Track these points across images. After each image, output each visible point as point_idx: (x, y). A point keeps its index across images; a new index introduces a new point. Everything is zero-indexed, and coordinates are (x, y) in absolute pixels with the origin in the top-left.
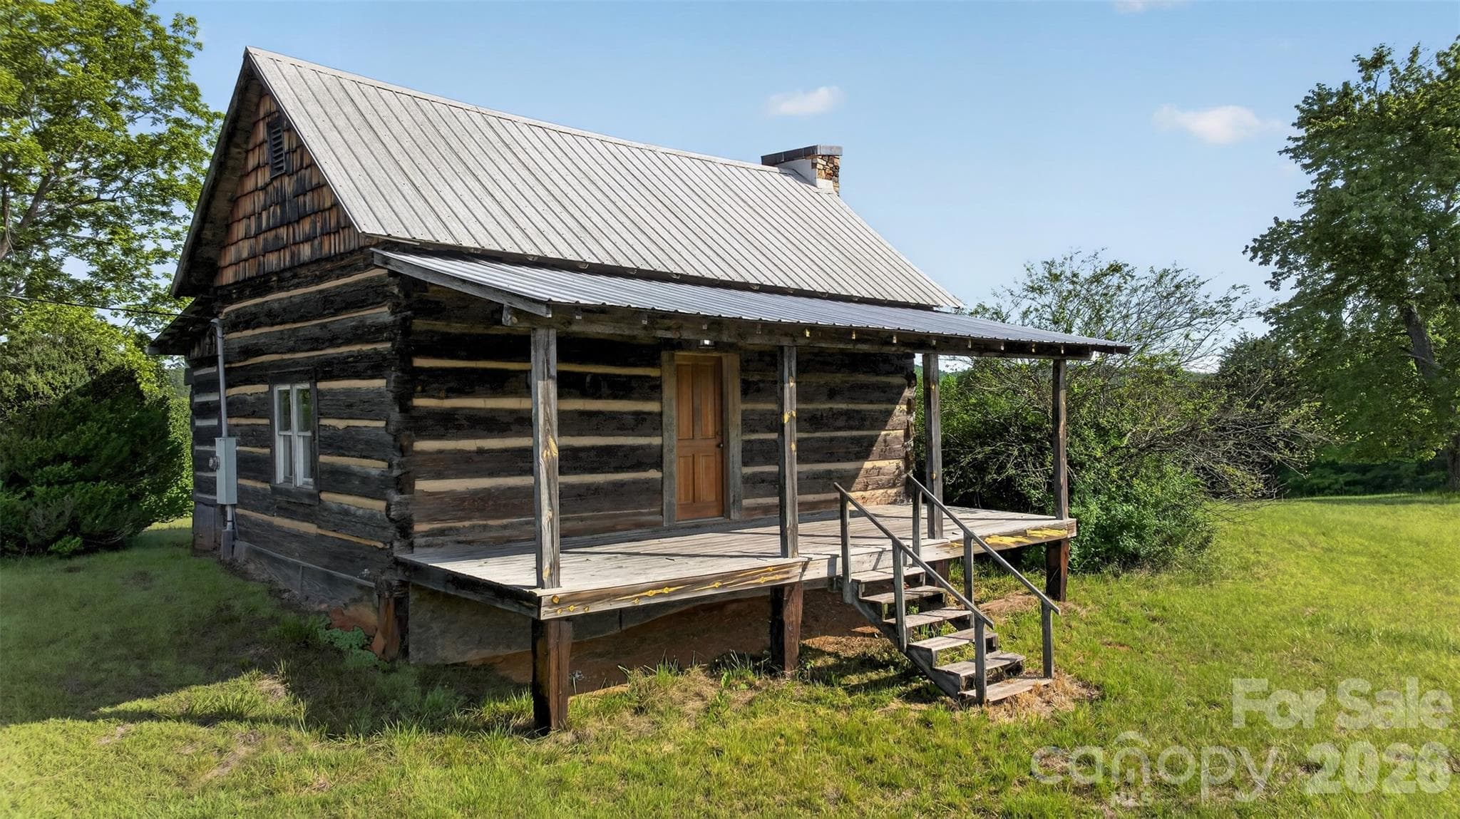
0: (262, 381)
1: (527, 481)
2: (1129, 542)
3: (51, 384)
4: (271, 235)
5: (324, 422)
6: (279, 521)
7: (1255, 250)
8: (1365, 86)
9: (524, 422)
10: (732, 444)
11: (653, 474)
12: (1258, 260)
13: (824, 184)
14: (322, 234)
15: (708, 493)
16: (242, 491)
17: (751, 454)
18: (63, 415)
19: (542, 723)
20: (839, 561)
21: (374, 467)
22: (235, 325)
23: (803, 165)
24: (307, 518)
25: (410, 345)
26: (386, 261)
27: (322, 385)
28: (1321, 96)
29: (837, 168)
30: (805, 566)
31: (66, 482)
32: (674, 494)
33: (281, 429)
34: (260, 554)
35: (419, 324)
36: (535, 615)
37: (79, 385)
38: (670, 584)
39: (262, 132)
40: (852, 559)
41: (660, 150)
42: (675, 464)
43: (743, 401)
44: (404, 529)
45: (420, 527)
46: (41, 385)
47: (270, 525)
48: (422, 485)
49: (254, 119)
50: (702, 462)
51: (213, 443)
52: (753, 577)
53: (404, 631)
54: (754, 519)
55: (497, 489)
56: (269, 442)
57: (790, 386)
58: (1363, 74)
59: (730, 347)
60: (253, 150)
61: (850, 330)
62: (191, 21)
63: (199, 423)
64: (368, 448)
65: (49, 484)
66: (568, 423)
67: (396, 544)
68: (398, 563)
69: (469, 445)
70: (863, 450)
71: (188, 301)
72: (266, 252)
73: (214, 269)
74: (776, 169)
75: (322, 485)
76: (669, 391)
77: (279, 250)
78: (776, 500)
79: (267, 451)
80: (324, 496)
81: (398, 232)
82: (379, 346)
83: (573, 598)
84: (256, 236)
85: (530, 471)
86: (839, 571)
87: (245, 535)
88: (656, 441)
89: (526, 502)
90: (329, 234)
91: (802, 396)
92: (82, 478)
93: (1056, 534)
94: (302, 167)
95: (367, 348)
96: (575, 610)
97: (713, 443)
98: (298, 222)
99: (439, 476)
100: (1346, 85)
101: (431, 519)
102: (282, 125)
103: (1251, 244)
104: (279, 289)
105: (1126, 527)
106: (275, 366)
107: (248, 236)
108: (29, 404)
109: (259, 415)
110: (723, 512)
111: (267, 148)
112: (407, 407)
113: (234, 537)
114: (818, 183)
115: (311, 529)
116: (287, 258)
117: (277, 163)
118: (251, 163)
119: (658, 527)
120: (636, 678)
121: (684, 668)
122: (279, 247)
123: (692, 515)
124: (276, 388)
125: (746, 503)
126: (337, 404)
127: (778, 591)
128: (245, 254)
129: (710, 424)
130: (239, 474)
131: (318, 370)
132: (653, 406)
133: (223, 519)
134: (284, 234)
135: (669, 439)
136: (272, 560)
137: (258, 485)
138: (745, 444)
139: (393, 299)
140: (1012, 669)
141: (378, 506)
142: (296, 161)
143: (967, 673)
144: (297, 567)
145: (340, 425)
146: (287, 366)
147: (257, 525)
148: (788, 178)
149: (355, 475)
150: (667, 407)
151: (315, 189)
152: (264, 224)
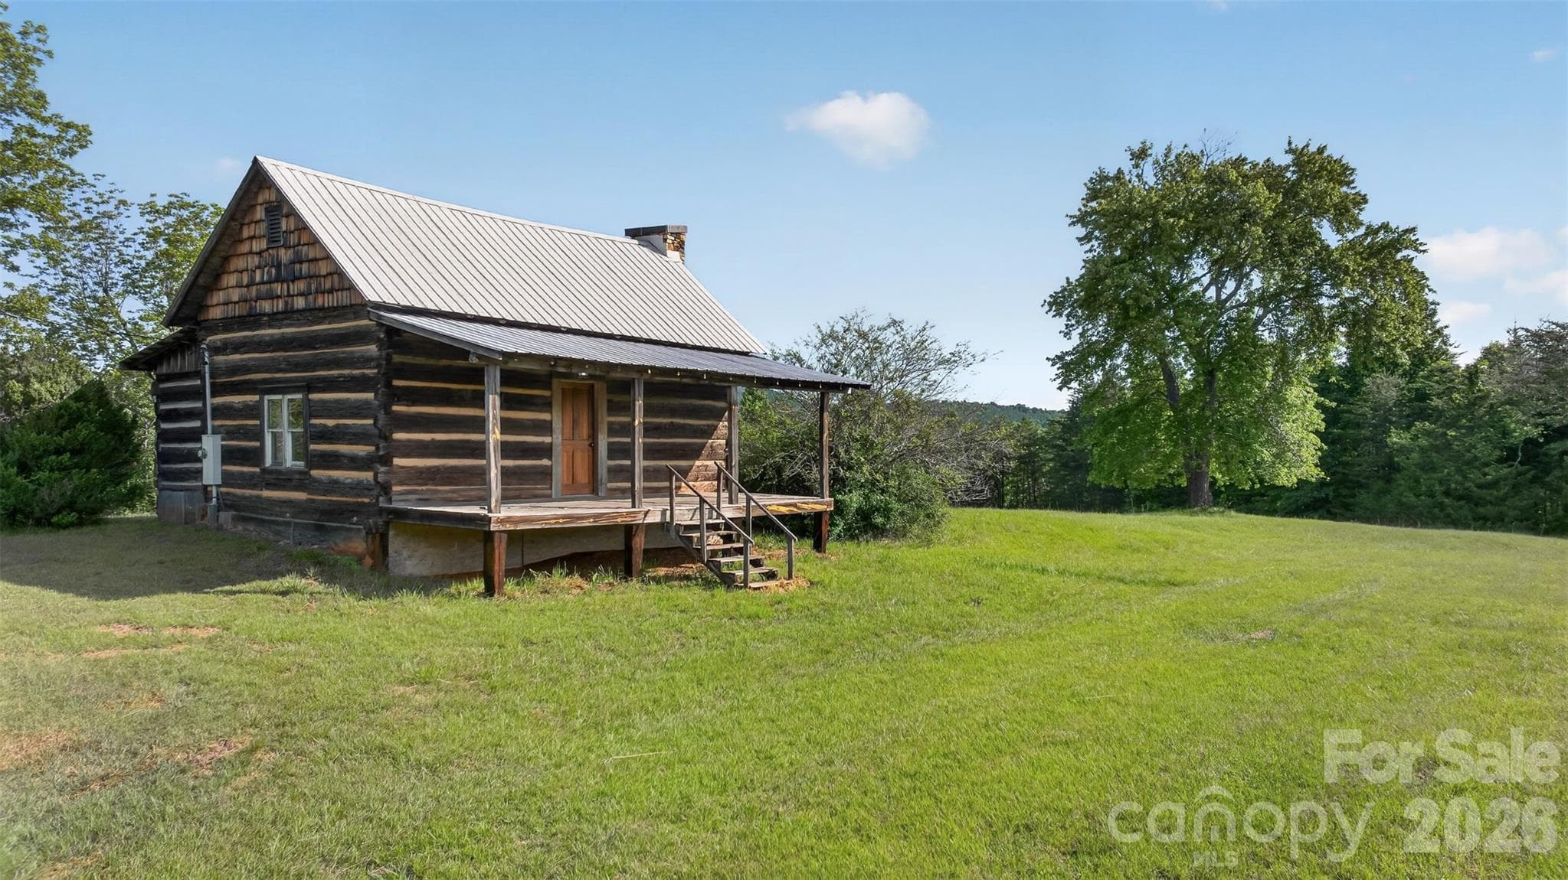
0: (253, 392)
2: (879, 520)
3: (50, 392)
4: (263, 288)
5: (314, 421)
6: (266, 493)
7: (1051, 304)
8: (1135, 172)
9: (478, 425)
10: (600, 442)
11: (545, 462)
12: (1052, 313)
13: (673, 255)
14: (317, 292)
15: (583, 477)
16: (225, 474)
17: (615, 451)
18: (63, 416)
19: (490, 591)
20: (668, 513)
21: (361, 450)
22: (216, 350)
23: (657, 239)
24: (297, 488)
25: (393, 371)
26: (380, 317)
27: (314, 396)
28: (1103, 178)
29: (683, 242)
30: (646, 513)
31: (65, 468)
32: (559, 473)
33: (269, 428)
34: (244, 519)
35: (397, 359)
36: (487, 529)
37: (71, 393)
38: (564, 517)
39: (260, 213)
40: (676, 512)
41: (546, 227)
42: (557, 451)
43: (609, 415)
44: (385, 489)
45: (395, 488)
46: (43, 393)
47: (258, 497)
48: (397, 461)
49: (253, 203)
50: (579, 456)
51: (199, 440)
52: (614, 518)
53: (385, 552)
54: (616, 494)
55: (443, 466)
56: (259, 436)
57: (639, 403)
58: (1133, 162)
59: (600, 378)
60: (249, 224)
61: (676, 370)
62: (40, 29)
63: (164, 426)
64: (358, 437)
65: (52, 470)
66: (507, 426)
67: (381, 499)
68: (381, 511)
69: (427, 437)
70: (695, 453)
71: (177, 329)
72: (258, 298)
73: (203, 307)
74: (636, 242)
75: (311, 465)
76: (557, 404)
77: (273, 299)
78: (629, 485)
79: (257, 444)
80: (314, 473)
81: (389, 300)
82: (366, 371)
83: (507, 521)
84: (247, 286)
85: (483, 456)
86: (668, 519)
87: (229, 507)
88: (548, 440)
89: (481, 474)
90: (323, 293)
91: (648, 411)
92: (77, 466)
93: (820, 508)
94: (299, 244)
95: (356, 372)
96: (509, 527)
97: (587, 443)
98: (293, 281)
99: (408, 457)
100: (1120, 171)
101: (402, 484)
102: (281, 211)
103: (1049, 299)
104: (271, 327)
105: (878, 510)
106: (265, 381)
107: (239, 286)
108: (36, 406)
109: (247, 418)
110: (594, 490)
111: (264, 225)
112: (388, 411)
113: (219, 509)
114: (669, 253)
115: (301, 496)
116: (280, 305)
117: (274, 237)
118: (246, 234)
119: (548, 498)
120: (540, 578)
121: (570, 573)
122: (272, 297)
123: (573, 492)
124: (267, 397)
125: (610, 485)
126: (328, 409)
127: (629, 531)
128: (235, 298)
129: (584, 430)
130: (224, 462)
131: (310, 387)
132: (546, 416)
133: (207, 497)
134: (278, 288)
135: (556, 439)
136: (261, 522)
137: (245, 469)
138: (610, 444)
139: (378, 341)
140: (771, 575)
141: (367, 476)
142: (293, 239)
143: (740, 573)
144: (288, 524)
145: (331, 423)
146: (279, 381)
147: (244, 498)
148: (645, 249)
149: (344, 456)
150: (556, 417)
151: (315, 260)
152: (258, 279)
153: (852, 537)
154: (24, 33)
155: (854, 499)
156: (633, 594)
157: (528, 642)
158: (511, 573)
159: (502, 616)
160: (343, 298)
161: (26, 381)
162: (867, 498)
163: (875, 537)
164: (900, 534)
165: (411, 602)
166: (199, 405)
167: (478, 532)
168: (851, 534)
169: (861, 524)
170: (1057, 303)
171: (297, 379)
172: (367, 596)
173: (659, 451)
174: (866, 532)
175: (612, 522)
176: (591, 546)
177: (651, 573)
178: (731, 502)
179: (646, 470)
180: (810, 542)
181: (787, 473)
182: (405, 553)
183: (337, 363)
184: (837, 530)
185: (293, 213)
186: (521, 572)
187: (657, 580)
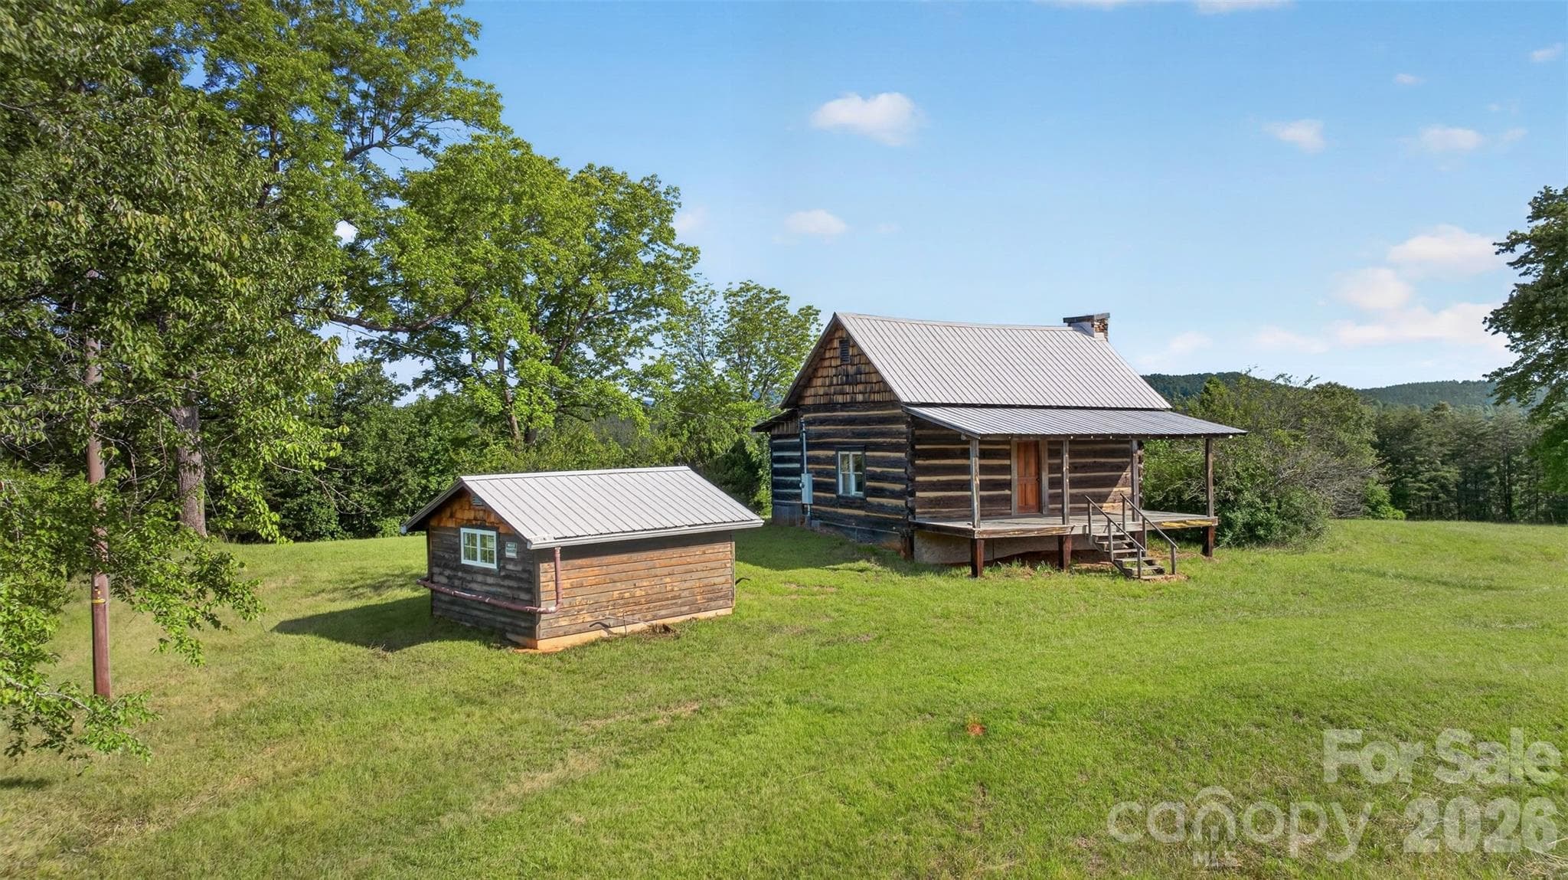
0: (832, 449)
1: (969, 493)
2: (1262, 532)
4: (838, 387)
5: (869, 468)
6: (842, 510)
9: (966, 470)
10: (1043, 478)
11: (1007, 492)
13: (1098, 335)
14: (870, 392)
15: (1032, 502)
16: (815, 497)
17: (1052, 483)
19: (975, 574)
20: (1087, 527)
21: (898, 487)
22: (809, 423)
23: (1087, 325)
24: (859, 508)
25: (916, 440)
26: (908, 408)
27: (867, 454)
29: (1106, 326)
30: (1072, 528)
32: (1016, 499)
33: (841, 470)
34: (827, 525)
35: (917, 432)
36: (972, 537)
38: (1018, 530)
39: (836, 344)
40: (1092, 527)
42: (1015, 484)
43: (1048, 461)
44: (912, 511)
45: (917, 511)
47: (837, 512)
48: (918, 494)
49: (833, 338)
50: (1029, 488)
51: (799, 476)
52: (1051, 531)
53: (912, 549)
54: (1053, 513)
55: (946, 497)
56: (835, 475)
57: (1066, 456)
60: (830, 350)
63: (775, 466)
64: (896, 479)
66: (984, 469)
67: (909, 516)
68: (910, 523)
69: (935, 479)
70: (1114, 482)
71: (787, 410)
72: (835, 394)
73: (801, 397)
74: (1071, 327)
75: (867, 494)
76: (1014, 454)
78: (1061, 506)
79: (834, 480)
80: (869, 499)
81: (915, 401)
82: (899, 440)
83: (985, 532)
84: (828, 386)
85: (969, 489)
86: (1087, 531)
87: (816, 518)
88: (1008, 477)
89: (968, 501)
90: (874, 392)
93: (1207, 523)
94: (859, 363)
95: (894, 440)
96: (985, 536)
97: (1035, 478)
98: (856, 385)
99: (924, 491)
101: (921, 507)
102: (848, 343)
104: (842, 411)
105: (1261, 524)
106: (839, 443)
107: (823, 386)
108: (715, 457)
109: (828, 464)
110: (1039, 510)
111: (839, 351)
112: (913, 464)
113: (811, 518)
114: (1096, 334)
115: (862, 513)
116: (848, 398)
117: (844, 356)
118: (827, 356)
119: (1009, 516)
120: (1004, 568)
121: (1023, 565)
122: (843, 393)
123: (1025, 511)
124: (840, 453)
125: (1051, 506)
126: (878, 462)
127: (1061, 539)
128: (821, 392)
129: (1033, 469)
130: (814, 490)
131: (866, 447)
132: (1007, 462)
133: (804, 511)
134: (847, 388)
135: (1014, 476)
136: (838, 528)
137: (828, 495)
138: (1050, 479)
139: (907, 423)
140: (1160, 571)
141: (901, 503)
142: (856, 360)
143: (1135, 569)
144: (854, 530)
145: (879, 470)
146: (847, 443)
147: (826, 512)
148: (1078, 333)
149: (886, 490)
150: (1014, 463)
151: (869, 373)
152: (835, 382)
153: (1239, 545)
154: (667, 193)
155: (1239, 517)
156: (1063, 581)
157: (998, 603)
158: (987, 564)
159: (983, 589)
160: (887, 397)
161: (709, 442)
162: (1252, 515)
163: (1258, 545)
164: (1281, 543)
165: (931, 579)
166: (799, 454)
167: (965, 539)
168: (1238, 543)
169: (1247, 535)
170: (1498, 321)
171: (858, 443)
172: (906, 575)
173: (1086, 482)
174: (1252, 542)
175: (1049, 534)
176: (1039, 548)
177: (1077, 567)
178: (1133, 520)
179: (1071, 495)
180: (1200, 548)
181: (1186, 497)
182: (924, 550)
183: (883, 434)
184: (1227, 539)
185: (855, 345)
186: (991, 563)
187: (1080, 572)
